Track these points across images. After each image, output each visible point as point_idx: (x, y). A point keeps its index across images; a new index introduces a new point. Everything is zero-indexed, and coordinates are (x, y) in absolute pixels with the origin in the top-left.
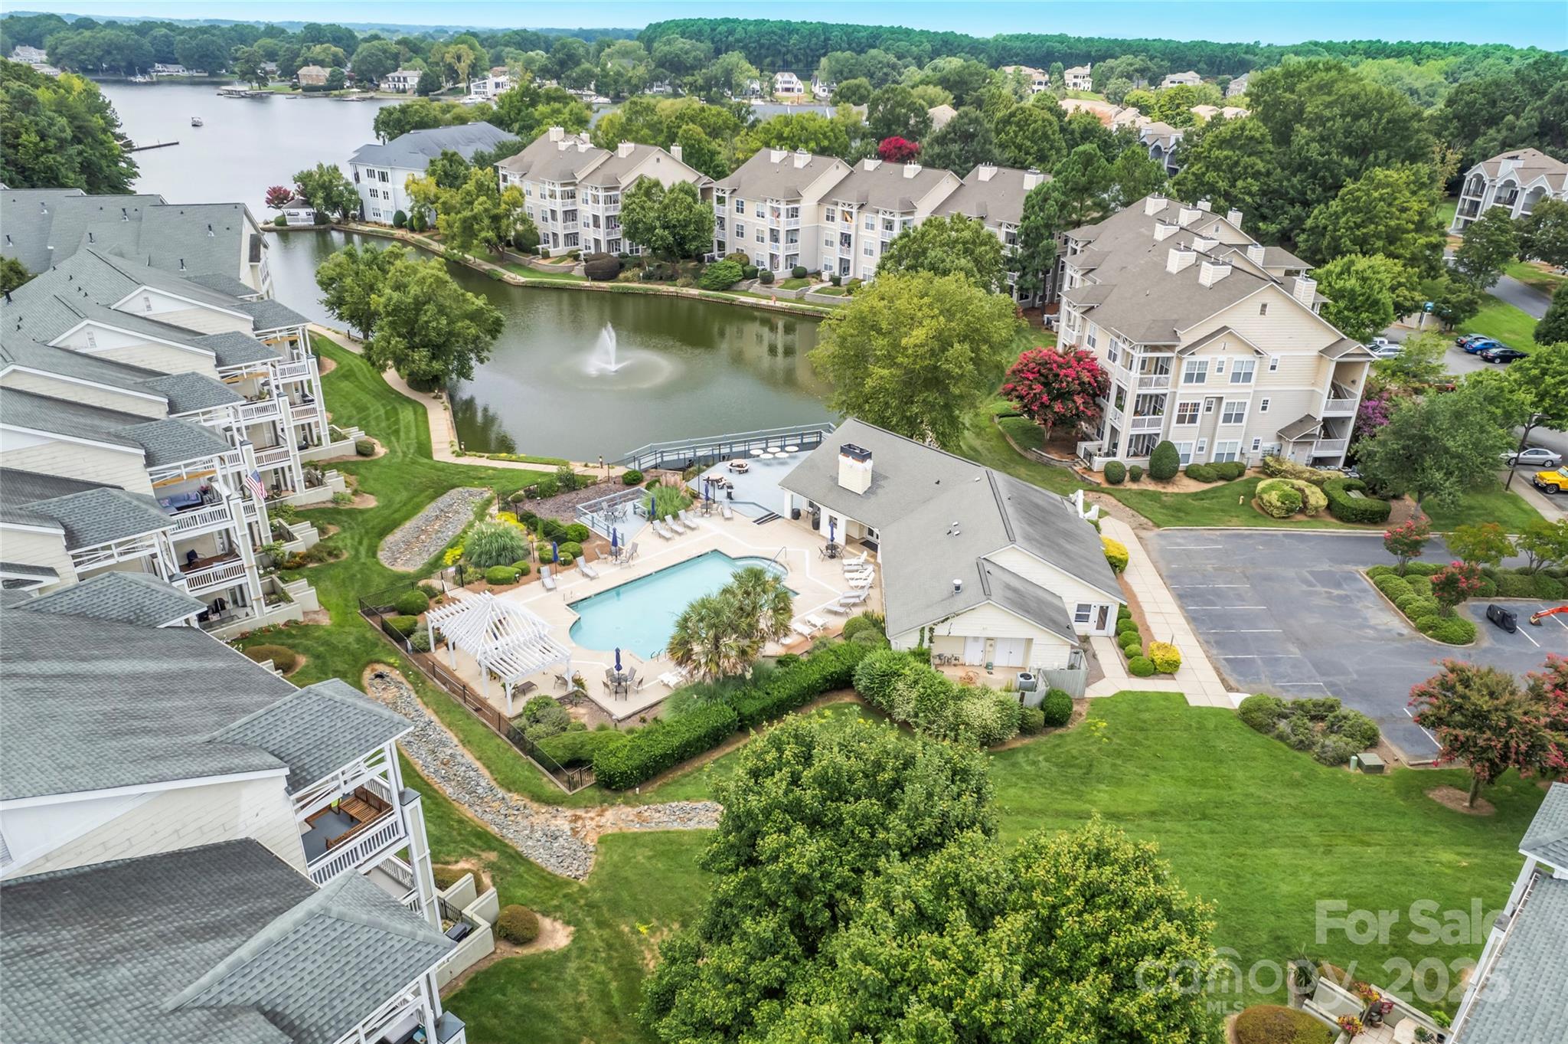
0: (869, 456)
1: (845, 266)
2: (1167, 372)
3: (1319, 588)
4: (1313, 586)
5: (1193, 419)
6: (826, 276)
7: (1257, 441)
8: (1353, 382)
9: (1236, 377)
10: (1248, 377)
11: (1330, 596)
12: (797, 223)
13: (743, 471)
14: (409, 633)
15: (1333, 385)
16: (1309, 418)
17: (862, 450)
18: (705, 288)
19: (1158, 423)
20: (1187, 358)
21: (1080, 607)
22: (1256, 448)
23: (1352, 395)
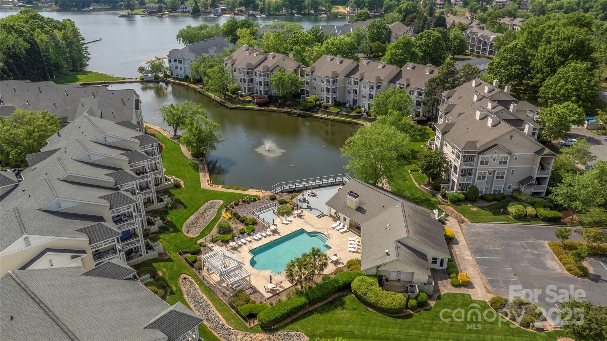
0: (358, 196)
1: (355, 101)
2: (473, 161)
3: (529, 250)
4: (526, 249)
5: (484, 178)
6: (347, 105)
7: (510, 186)
8: (549, 164)
9: (501, 163)
10: (505, 163)
11: (532, 254)
12: (336, 85)
13: (314, 195)
14: (195, 261)
15: (541, 164)
16: (530, 178)
17: (356, 194)
18: (302, 110)
19: (470, 179)
20: (481, 156)
21: (434, 259)
22: (509, 188)
23: (549, 169)
